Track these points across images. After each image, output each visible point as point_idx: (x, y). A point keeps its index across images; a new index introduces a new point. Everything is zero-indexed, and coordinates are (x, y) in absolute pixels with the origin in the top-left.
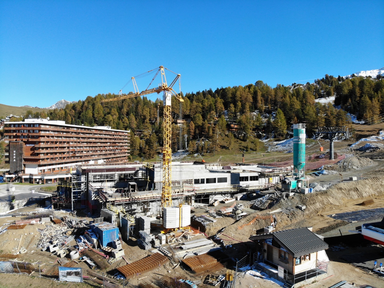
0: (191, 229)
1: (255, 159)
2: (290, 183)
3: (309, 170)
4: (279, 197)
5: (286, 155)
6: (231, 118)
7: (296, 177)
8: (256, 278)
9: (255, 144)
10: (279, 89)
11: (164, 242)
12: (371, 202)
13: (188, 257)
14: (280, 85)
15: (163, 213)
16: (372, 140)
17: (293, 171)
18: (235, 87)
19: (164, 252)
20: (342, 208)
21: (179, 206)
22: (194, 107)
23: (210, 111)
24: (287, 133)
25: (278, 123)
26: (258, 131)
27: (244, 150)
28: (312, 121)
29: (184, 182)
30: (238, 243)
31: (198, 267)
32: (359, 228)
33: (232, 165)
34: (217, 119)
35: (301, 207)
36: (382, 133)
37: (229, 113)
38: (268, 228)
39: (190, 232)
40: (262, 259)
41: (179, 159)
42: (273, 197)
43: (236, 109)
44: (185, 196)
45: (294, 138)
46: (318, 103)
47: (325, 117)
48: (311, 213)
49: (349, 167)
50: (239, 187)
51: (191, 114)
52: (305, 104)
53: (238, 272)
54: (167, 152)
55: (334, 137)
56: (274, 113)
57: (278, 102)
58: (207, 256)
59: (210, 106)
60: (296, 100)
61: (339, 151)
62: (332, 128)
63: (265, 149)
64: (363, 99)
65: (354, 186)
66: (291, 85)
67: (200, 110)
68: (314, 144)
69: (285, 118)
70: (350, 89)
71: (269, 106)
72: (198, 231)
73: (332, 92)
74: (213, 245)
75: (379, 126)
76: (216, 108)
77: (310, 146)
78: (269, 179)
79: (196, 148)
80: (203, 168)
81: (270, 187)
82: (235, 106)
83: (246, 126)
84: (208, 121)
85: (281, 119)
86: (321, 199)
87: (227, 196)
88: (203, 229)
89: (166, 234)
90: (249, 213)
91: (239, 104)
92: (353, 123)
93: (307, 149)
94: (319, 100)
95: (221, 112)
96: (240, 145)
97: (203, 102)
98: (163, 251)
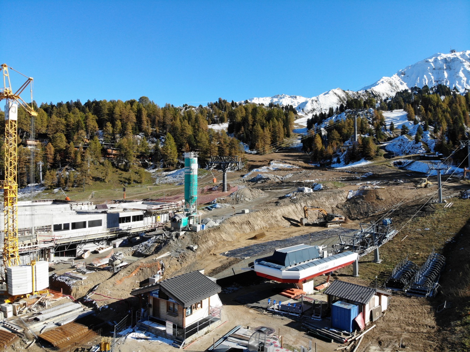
0: (50, 293)
1: (140, 193)
2: (180, 221)
3: (201, 204)
4: (168, 238)
5: (177, 188)
6: (107, 141)
7: (187, 213)
8: (139, 341)
9: (140, 175)
10: (169, 109)
11: (10, 315)
12: (262, 235)
13: (47, 330)
14: (169, 105)
15: (6, 276)
16: (263, 171)
17: (184, 206)
18: (113, 101)
19: (12, 327)
20: (235, 244)
21: (32, 264)
22: (53, 123)
23: (78, 130)
24: (178, 162)
25: (168, 149)
26: (143, 158)
27: (125, 182)
28: (205, 149)
29: (37, 230)
30: (117, 302)
31: (62, 340)
32: (251, 265)
33: (109, 203)
34: (88, 141)
35: (193, 248)
36: (272, 164)
37: (106, 135)
38: (154, 277)
39: (50, 296)
40: (147, 317)
41: (30, 196)
42: (161, 238)
43: (115, 129)
44: (40, 249)
45: (186, 169)
46: (211, 129)
47: (218, 145)
48: (204, 253)
49: (242, 199)
50: (119, 231)
51: (49, 133)
52: (198, 130)
53: (116, 337)
54: (11, 187)
55: (227, 167)
56: (163, 138)
57: (167, 125)
58: (75, 325)
59: (78, 124)
60: (187, 125)
61: (232, 182)
62: (225, 158)
63: (152, 180)
64: (255, 127)
65: (246, 219)
66: (182, 106)
67: (62, 127)
68: (207, 175)
69: (176, 144)
70: (243, 117)
71: (157, 129)
72: (61, 294)
73: (226, 119)
74: (82, 309)
75: (270, 157)
76: (86, 126)
77: (203, 177)
78: (156, 218)
79: (56, 181)
80: (67, 209)
81: (157, 227)
82: (114, 125)
83: (128, 152)
84: (74, 144)
85: (171, 146)
86: (214, 236)
87: (102, 243)
88: (67, 291)
89: (13, 303)
90: (130, 262)
91: (119, 123)
92: (246, 153)
93: (199, 180)
94: (213, 126)
95: (93, 132)
96: (121, 176)
97: (67, 117)
98: (10, 327)
